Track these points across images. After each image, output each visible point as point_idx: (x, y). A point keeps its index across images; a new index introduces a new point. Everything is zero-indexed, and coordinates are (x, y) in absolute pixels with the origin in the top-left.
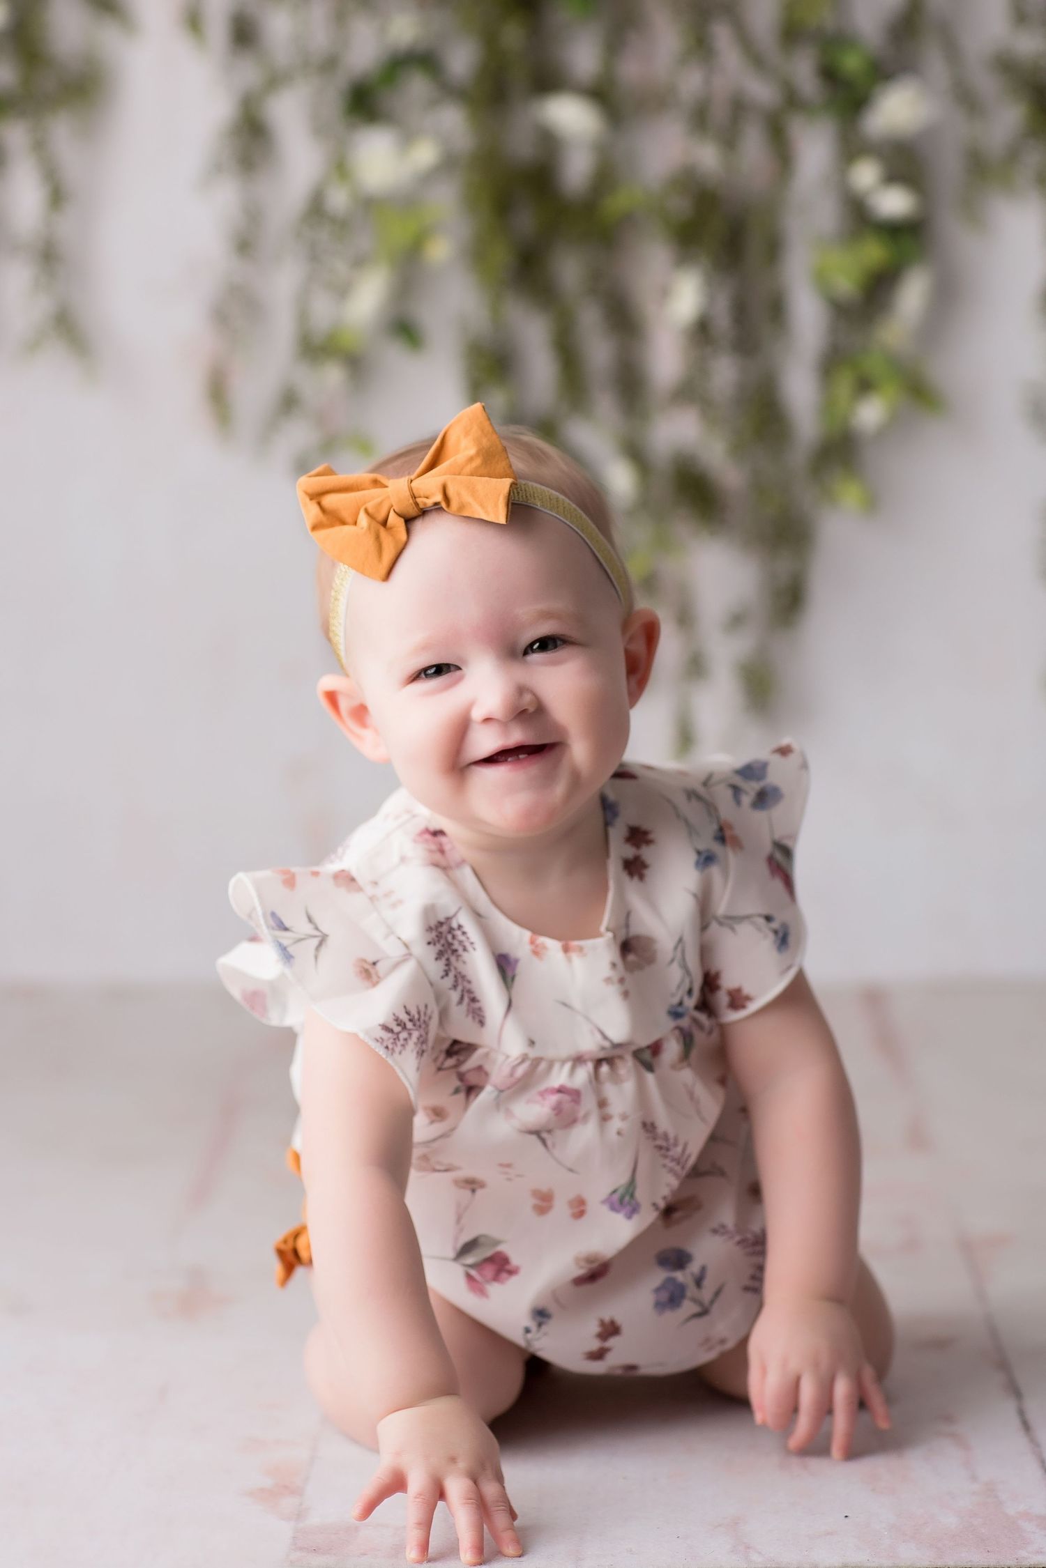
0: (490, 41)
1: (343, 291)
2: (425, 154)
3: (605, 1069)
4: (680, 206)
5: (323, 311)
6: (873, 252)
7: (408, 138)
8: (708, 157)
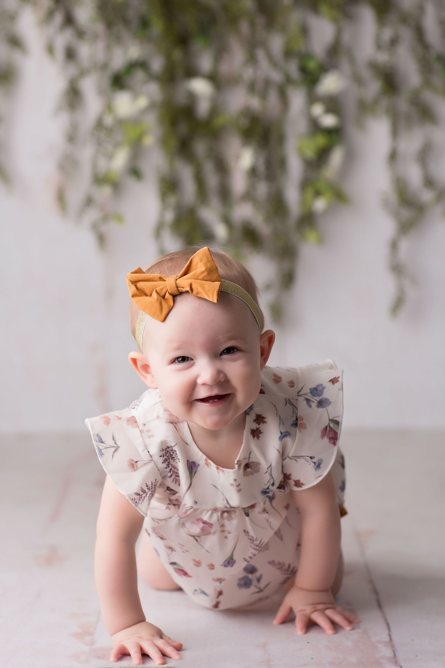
0: (168, 57)
1: (110, 157)
2: (143, 102)
3: (226, 514)
4: (244, 122)
5: (103, 165)
6: (321, 141)
7: (136, 95)
8: (255, 103)
